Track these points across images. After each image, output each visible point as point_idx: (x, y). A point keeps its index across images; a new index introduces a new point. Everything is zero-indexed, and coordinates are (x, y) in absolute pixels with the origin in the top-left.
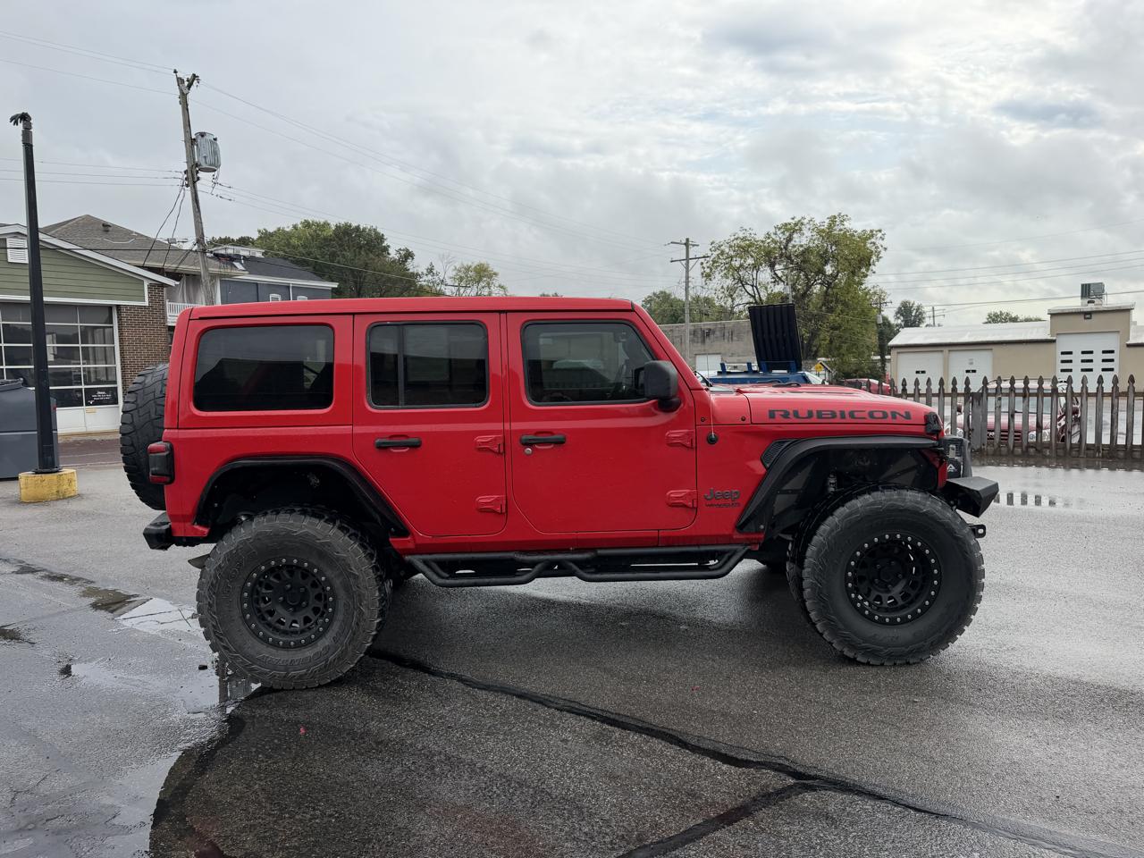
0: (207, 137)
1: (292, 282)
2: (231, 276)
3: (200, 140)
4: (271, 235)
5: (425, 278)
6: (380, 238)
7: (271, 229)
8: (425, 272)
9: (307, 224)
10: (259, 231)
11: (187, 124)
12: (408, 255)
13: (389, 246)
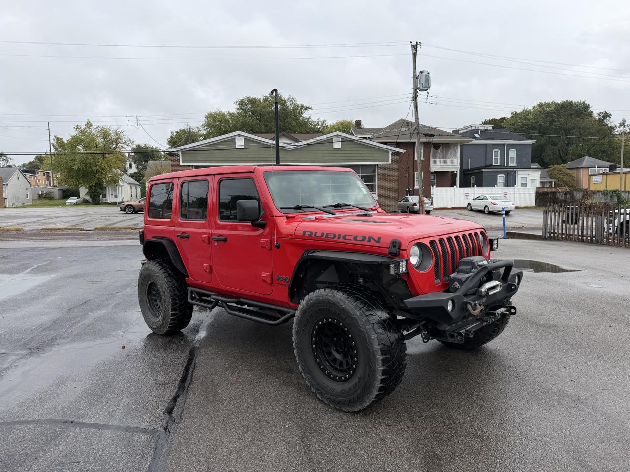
0: (424, 73)
1: (506, 142)
2: (468, 142)
3: (421, 75)
4: (518, 114)
5: (618, 129)
6: (586, 107)
7: (519, 111)
8: (618, 125)
9: (541, 105)
10: (512, 113)
11: (415, 68)
12: (607, 115)
13: (592, 112)
